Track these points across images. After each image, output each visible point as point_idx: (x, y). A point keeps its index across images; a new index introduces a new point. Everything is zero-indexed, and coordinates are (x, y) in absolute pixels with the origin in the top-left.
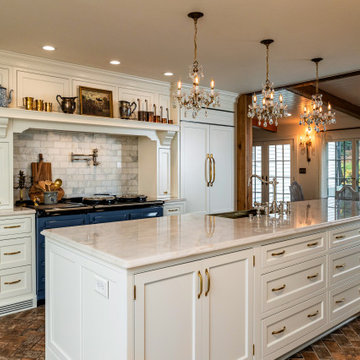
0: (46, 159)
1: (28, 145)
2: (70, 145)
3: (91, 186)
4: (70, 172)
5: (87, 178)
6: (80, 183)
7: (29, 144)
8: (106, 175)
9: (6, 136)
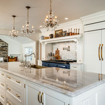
3: (68, 57)
8: (72, 54)
9: (44, 45)
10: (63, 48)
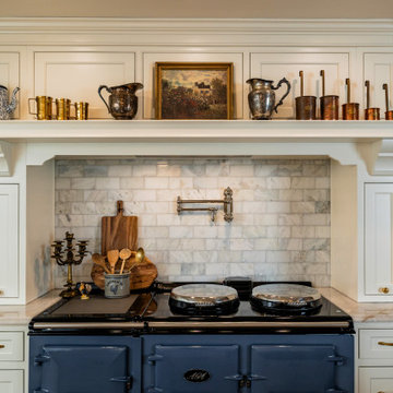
0: (130, 211)
1: (98, 187)
2: (176, 183)
3: (218, 261)
4: (176, 233)
5: (210, 244)
6: (197, 255)
7: (101, 183)
8: (252, 239)
9: (11, 173)
10: (180, 202)
